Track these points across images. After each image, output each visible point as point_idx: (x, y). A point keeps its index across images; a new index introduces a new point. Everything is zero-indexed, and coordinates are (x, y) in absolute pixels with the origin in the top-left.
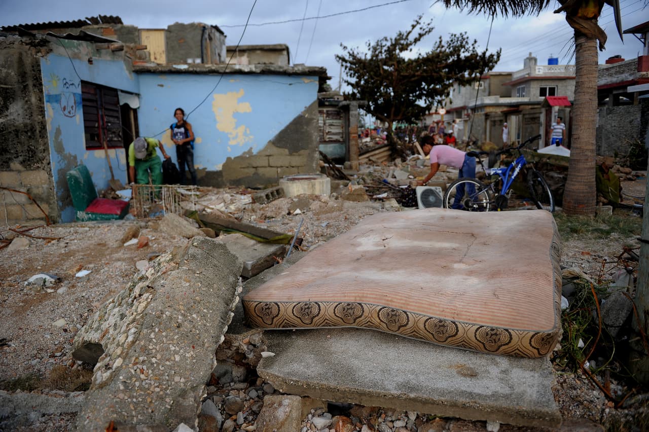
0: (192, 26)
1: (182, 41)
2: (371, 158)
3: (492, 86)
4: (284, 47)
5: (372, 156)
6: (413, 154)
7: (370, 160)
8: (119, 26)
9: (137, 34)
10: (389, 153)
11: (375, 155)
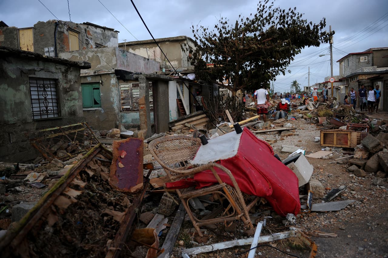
0: (49, 22)
1: (42, 35)
2: (186, 124)
3: (375, 59)
4: (184, 38)
5: (188, 123)
6: (223, 120)
7: (185, 126)
8: (5, 28)
9: (15, 32)
10: (207, 119)
11: (192, 121)
